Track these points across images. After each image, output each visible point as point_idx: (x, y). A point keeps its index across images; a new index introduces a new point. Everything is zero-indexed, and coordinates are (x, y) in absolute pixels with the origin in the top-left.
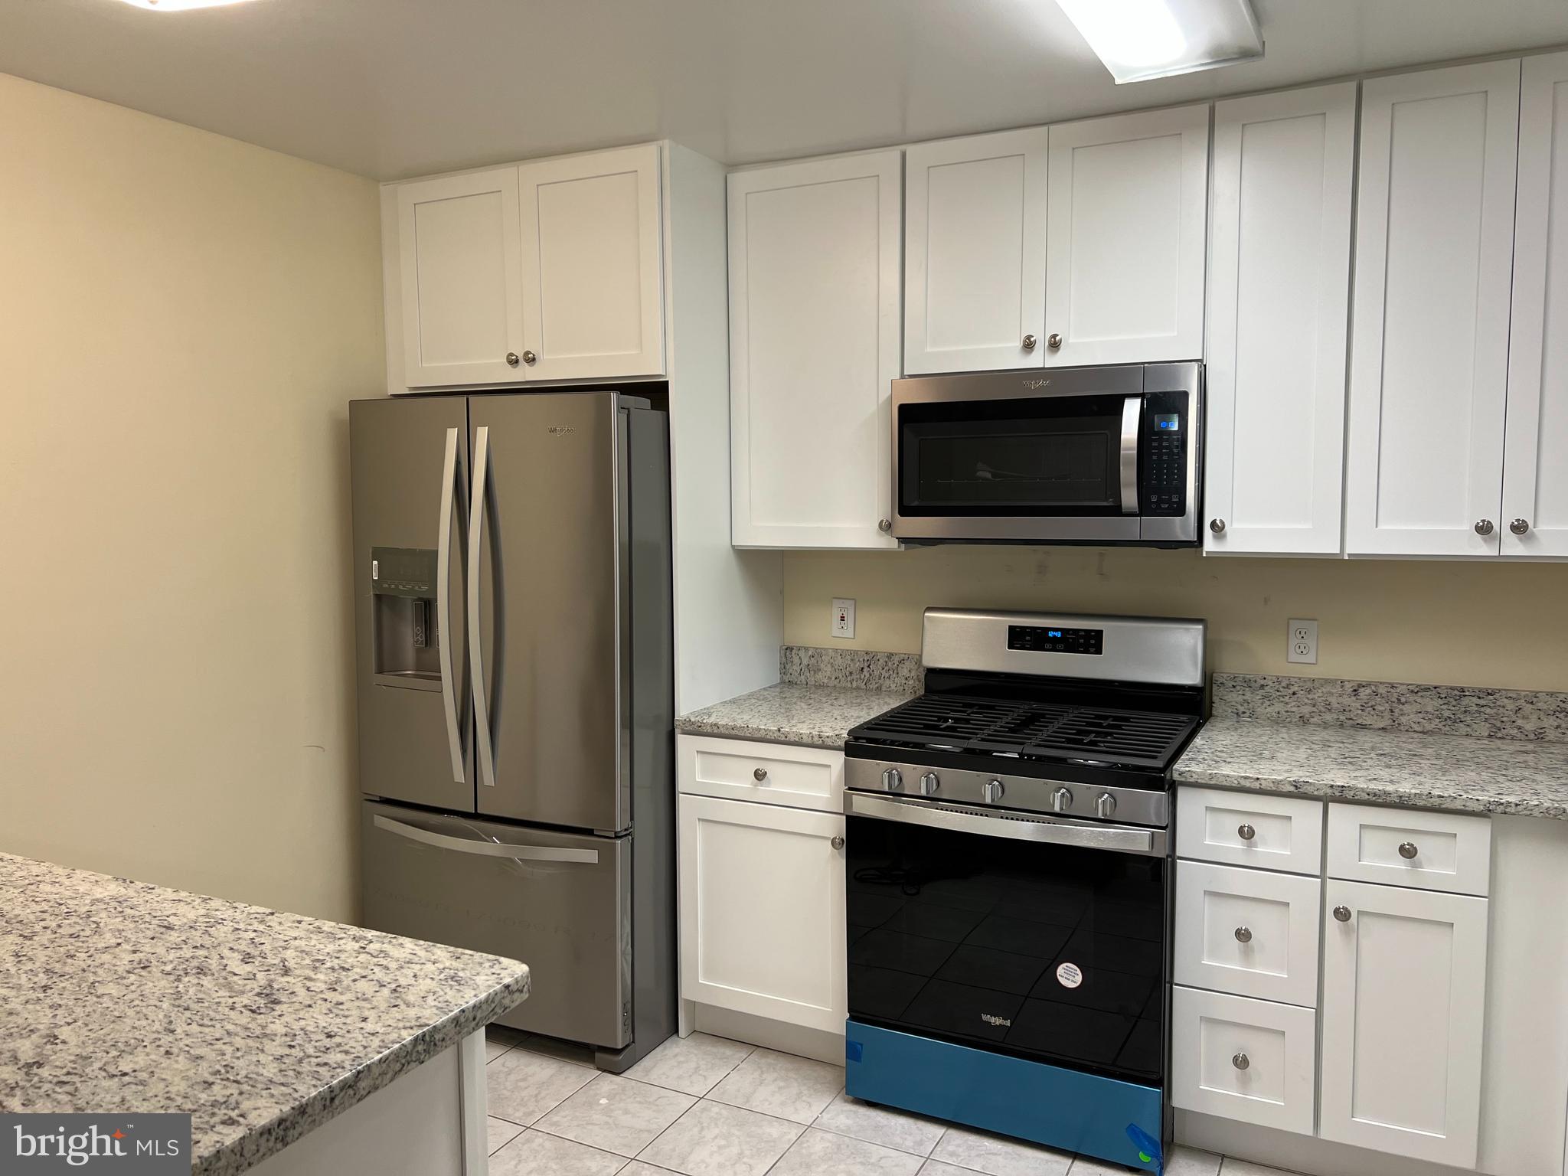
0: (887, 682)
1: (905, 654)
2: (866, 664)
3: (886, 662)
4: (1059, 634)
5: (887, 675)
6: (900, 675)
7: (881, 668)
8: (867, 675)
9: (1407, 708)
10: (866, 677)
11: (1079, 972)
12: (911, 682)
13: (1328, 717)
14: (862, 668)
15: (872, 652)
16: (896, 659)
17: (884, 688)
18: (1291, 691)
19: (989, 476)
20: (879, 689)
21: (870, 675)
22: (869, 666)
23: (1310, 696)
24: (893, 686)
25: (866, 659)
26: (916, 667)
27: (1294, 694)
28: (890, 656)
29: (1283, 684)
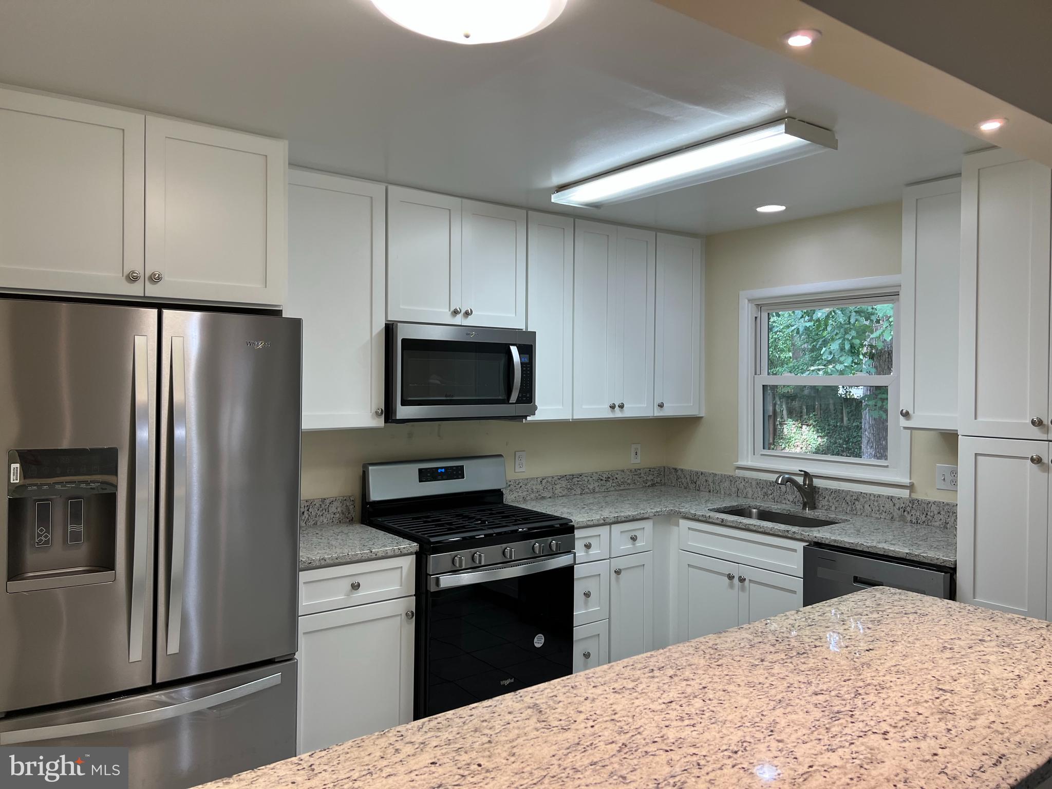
0: (321, 518)
1: (333, 497)
2: (306, 509)
3: (321, 505)
4: (443, 470)
5: (321, 514)
6: (330, 512)
7: (317, 510)
8: (307, 516)
9: (558, 486)
10: (306, 518)
11: (543, 637)
12: (338, 515)
13: (532, 496)
14: (303, 512)
15: (310, 500)
16: (328, 502)
17: (319, 523)
18: (520, 486)
19: (438, 382)
20: (315, 524)
21: (309, 516)
22: (308, 510)
23: (526, 487)
24: (325, 521)
25: (306, 505)
26: (341, 504)
27: (521, 487)
28: (323, 500)
29: (517, 483)
